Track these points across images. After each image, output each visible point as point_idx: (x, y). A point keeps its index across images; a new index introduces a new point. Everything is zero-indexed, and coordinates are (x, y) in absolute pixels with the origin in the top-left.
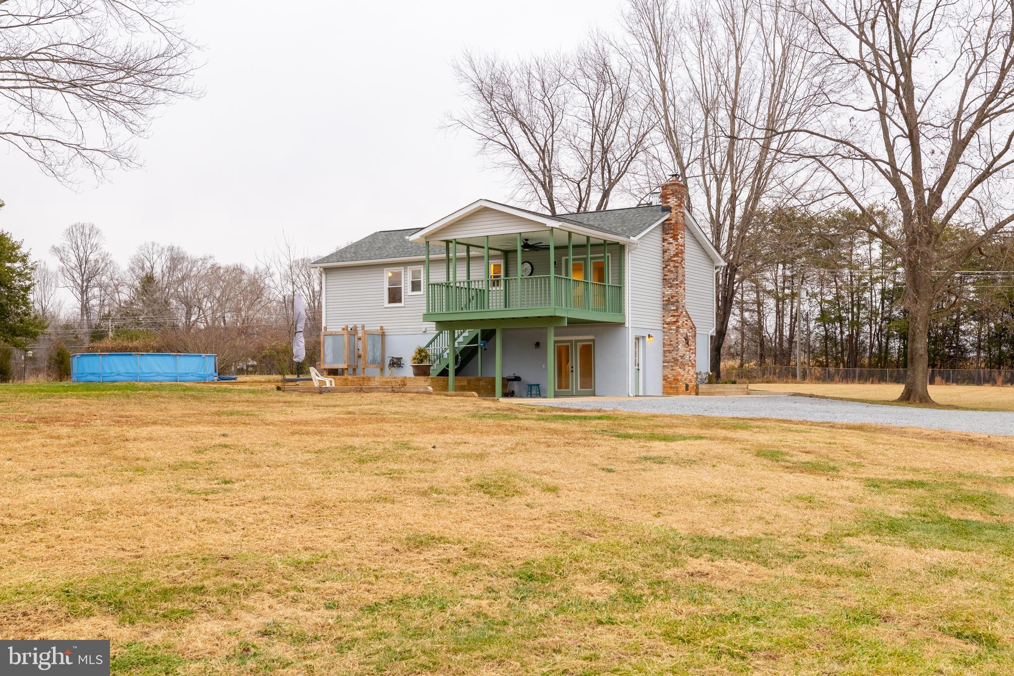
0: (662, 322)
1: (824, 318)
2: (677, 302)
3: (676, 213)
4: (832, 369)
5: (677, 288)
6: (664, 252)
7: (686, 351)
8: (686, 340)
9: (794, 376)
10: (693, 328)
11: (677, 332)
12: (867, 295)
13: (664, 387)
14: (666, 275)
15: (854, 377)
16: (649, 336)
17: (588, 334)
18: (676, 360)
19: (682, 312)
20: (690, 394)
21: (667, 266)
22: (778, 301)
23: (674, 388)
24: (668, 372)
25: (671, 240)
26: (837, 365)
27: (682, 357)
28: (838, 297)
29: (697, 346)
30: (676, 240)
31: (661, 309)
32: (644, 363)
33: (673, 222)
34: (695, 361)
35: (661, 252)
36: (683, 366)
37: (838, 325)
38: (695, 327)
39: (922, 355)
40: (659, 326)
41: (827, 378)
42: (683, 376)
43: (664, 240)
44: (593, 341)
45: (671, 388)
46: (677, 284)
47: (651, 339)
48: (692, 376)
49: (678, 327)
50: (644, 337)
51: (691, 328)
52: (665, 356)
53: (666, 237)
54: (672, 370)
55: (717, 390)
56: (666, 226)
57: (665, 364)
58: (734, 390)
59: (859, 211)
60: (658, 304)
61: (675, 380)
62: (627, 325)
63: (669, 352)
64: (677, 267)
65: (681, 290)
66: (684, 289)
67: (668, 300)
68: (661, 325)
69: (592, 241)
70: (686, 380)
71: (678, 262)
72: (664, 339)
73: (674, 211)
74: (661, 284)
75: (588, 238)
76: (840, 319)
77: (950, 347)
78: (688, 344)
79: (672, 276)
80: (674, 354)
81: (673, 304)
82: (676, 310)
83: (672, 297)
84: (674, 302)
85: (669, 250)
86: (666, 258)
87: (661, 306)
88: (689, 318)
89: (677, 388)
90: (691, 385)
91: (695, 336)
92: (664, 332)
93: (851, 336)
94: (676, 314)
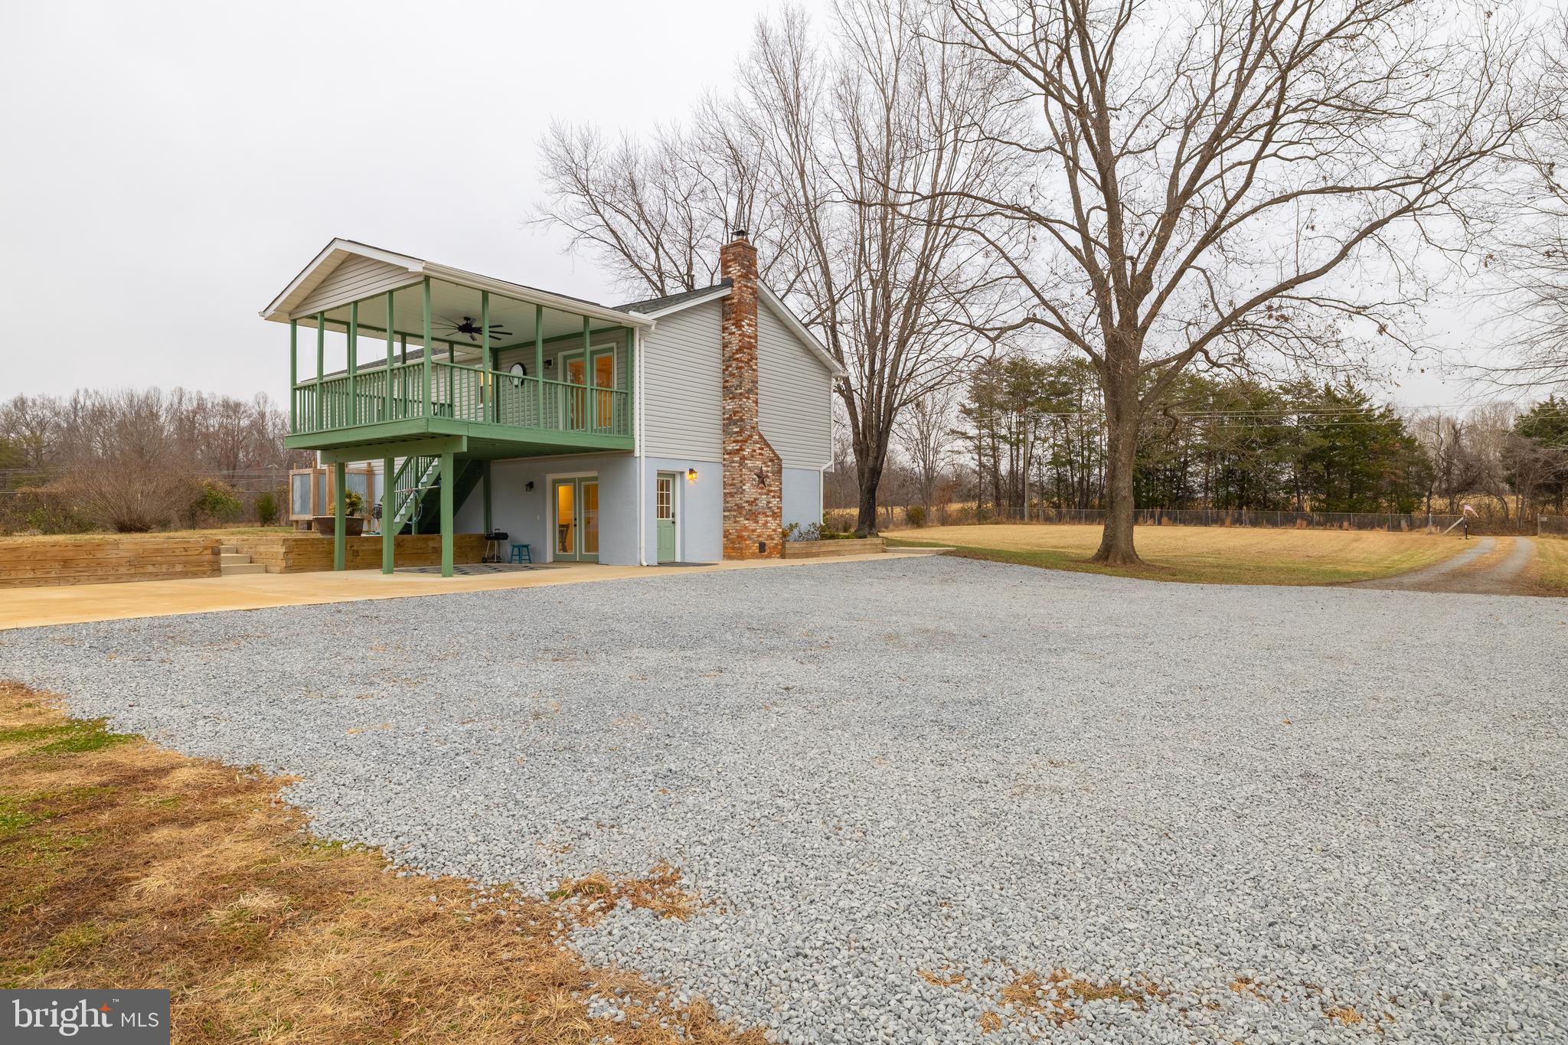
0: (722, 451)
1: (1056, 461)
2: (742, 420)
3: (739, 288)
4: (1064, 510)
5: (741, 400)
6: (725, 346)
7: (760, 494)
8: (759, 477)
9: (1022, 517)
10: (776, 460)
11: (741, 465)
12: (1097, 439)
13: (725, 548)
14: (727, 381)
15: (1081, 518)
16: (691, 471)
17: (590, 469)
18: (740, 507)
19: (751, 436)
20: (769, 556)
21: (728, 367)
22: (1011, 446)
23: (739, 548)
24: (730, 524)
25: (733, 329)
26: (1068, 506)
27: (751, 503)
28: (1068, 441)
29: (783, 486)
30: (739, 327)
31: (721, 432)
32: (682, 513)
33: (735, 301)
34: (780, 508)
35: (720, 347)
36: (753, 516)
37: (1068, 467)
38: (778, 458)
39: (1125, 498)
40: (717, 456)
41: (1059, 519)
42: (754, 531)
43: (724, 329)
44: (595, 479)
45: (734, 548)
46: (741, 394)
47: (694, 475)
48: (774, 530)
49: (743, 458)
50: (682, 473)
51: (771, 460)
52: (726, 502)
53: (728, 324)
54: (735, 522)
55: (824, 549)
56: (726, 309)
57: (727, 514)
58: (858, 547)
59: (1089, 359)
60: (715, 422)
61: (738, 537)
62: (637, 454)
63: (732, 495)
64: (741, 368)
65: (750, 403)
66: (756, 402)
67: (730, 419)
68: (721, 456)
69: (594, 324)
70: (759, 536)
71: (742, 361)
72: (724, 477)
73: (736, 285)
74: (720, 394)
75: (586, 318)
76: (1071, 462)
77: (1179, 488)
78: (763, 482)
79: (735, 382)
80: (737, 498)
81: (735, 424)
82: (740, 433)
83: (735, 413)
84: (737, 420)
85: (730, 343)
86: (727, 355)
87: (721, 427)
88: (768, 446)
89: (742, 549)
90: (770, 544)
91: (780, 471)
92: (724, 465)
93: (1082, 479)
94: (740, 438)
